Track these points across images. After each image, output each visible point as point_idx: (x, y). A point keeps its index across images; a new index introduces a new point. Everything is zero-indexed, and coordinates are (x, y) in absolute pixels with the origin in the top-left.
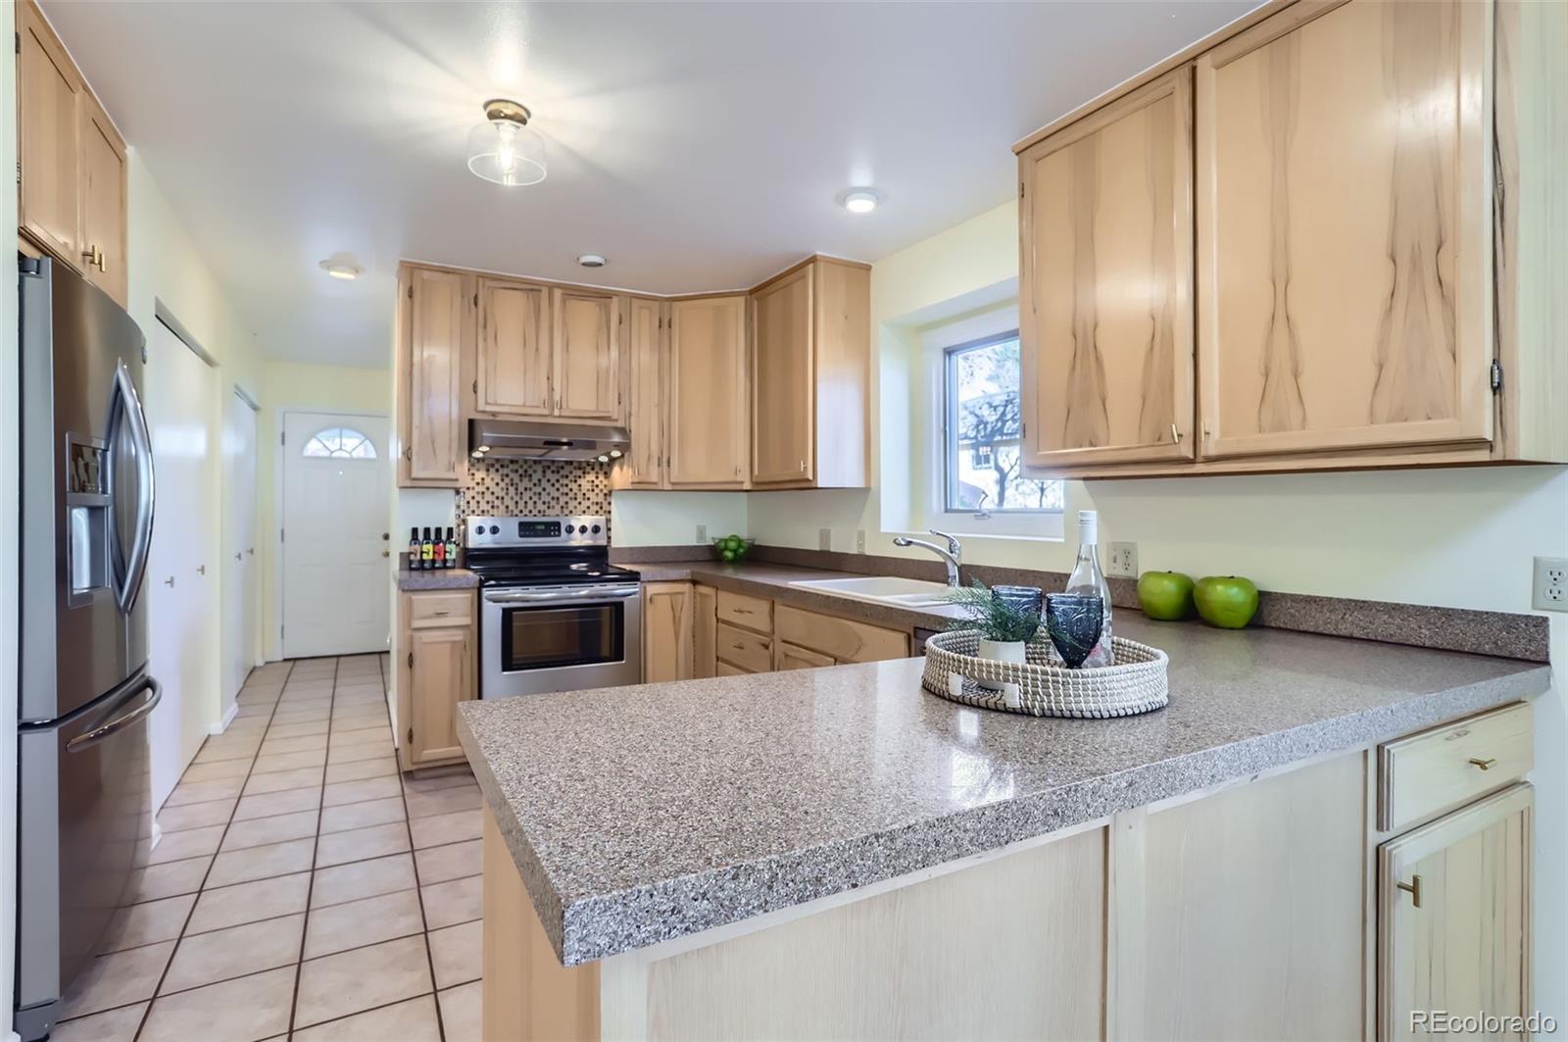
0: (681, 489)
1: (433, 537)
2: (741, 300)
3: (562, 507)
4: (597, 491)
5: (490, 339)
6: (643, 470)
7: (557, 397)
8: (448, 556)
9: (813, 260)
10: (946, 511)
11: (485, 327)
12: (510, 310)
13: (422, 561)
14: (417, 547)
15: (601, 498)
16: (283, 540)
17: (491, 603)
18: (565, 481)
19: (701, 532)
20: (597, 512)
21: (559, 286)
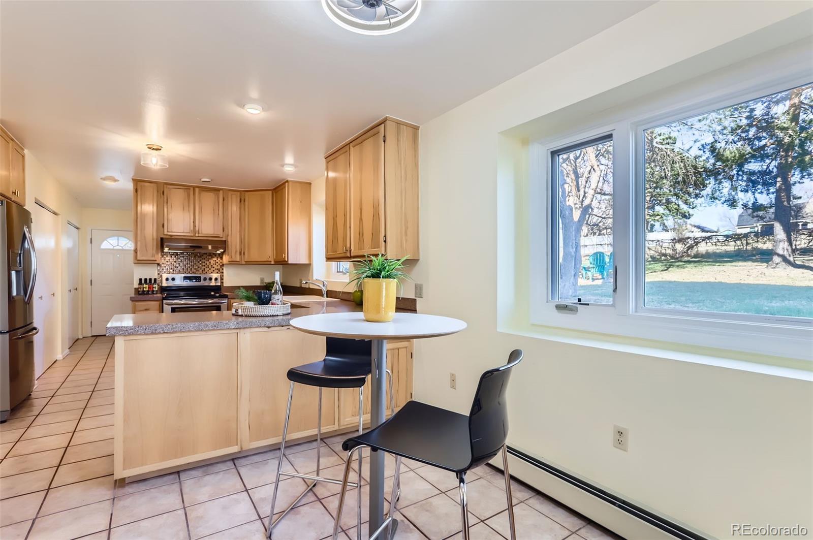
0: (249, 263)
1: (148, 282)
2: (271, 192)
3: (203, 271)
4: (217, 264)
5: (169, 207)
6: (233, 257)
7: (197, 229)
8: (154, 289)
9: (287, 181)
10: (338, 272)
11: (167, 203)
12: (177, 196)
13: (144, 291)
14: (142, 286)
15: (219, 267)
16: (91, 285)
17: (167, 306)
18: (204, 261)
19: (262, 280)
20: (217, 272)
21: (198, 187)
